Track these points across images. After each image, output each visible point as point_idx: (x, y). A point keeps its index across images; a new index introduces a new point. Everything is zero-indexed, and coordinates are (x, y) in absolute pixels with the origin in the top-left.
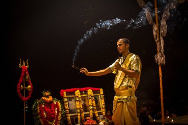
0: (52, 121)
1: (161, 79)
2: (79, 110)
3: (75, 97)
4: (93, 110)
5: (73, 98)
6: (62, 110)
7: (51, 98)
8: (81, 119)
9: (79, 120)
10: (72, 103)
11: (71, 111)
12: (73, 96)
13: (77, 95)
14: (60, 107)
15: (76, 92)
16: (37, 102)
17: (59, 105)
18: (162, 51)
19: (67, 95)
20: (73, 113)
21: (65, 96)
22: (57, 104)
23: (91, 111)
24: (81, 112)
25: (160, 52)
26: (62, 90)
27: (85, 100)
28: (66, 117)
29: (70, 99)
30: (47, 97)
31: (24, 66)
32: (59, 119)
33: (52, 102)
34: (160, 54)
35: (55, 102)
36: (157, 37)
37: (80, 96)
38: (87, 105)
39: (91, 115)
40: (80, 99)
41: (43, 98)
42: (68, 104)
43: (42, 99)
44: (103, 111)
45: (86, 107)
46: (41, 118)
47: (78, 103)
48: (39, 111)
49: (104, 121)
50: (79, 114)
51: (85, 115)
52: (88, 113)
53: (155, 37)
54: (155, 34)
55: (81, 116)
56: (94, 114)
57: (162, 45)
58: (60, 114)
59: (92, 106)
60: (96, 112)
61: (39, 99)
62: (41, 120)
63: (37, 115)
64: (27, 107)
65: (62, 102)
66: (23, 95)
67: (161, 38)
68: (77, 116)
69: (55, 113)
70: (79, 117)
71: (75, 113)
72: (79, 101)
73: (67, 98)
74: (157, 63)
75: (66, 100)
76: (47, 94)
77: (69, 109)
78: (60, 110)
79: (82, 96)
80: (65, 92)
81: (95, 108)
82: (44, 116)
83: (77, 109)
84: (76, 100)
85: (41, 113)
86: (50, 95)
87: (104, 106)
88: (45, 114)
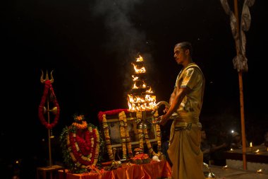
0: (86, 156)
1: (241, 92)
2: (124, 140)
3: (119, 121)
4: (144, 139)
5: (116, 122)
6: (101, 140)
7: (85, 125)
8: (127, 151)
9: (125, 153)
10: (114, 129)
11: (113, 142)
12: (116, 120)
13: (121, 118)
14: (98, 136)
15: (120, 114)
16: (66, 130)
17: (97, 133)
18: (243, 53)
19: (107, 119)
20: (116, 143)
21: (105, 120)
22: (94, 131)
23: (141, 141)
24: (127, 143)
25: (241, 53)
26: (101, 112)
27: (132, 126)
28: (106, 149)
29: (112, 124)
30: (80, 122)
31: (47, 80)
32: (97, 153)
33: (86, 130)
34: (241, 56)
35: (91, 130)
36: (236, 32)
37: (125, 120)
38: (135, 132)
39: (142, 146)
40: (126, 125)
41: (75, 124)
42: (109, 131)
43: (73, 126)
44: (158, 140)
45: (135, 134)
46: (71, 151)
47: (122, 130)
48: (68, 142)
49: (159, 154)
50: (124, 145)
51: (132, 145)
52: (137, 143)
53: (233, 32)
54: (233, 27)
55: (127, 148)
56: (145, 145)
57: (244, 44)
58: (98, 146)
59: (143, 133)
60: (148, 142)
61: (68, 126)
62: (72, 154)
63: (67, 147)
64: (52, 137)
66: (47, 121)
67: (242, 33)
68: (122, 147)
69: (91, 144)
70: (124, 149)
71: (119, 143)
72: (125, 127)
73: (108, 123)
74: (236, 70)
75: (106, 126)
76: (80, 118)
77: (110, 139)
78: (98, 140)
79: (129, 119)
80: (104, 115)
81: (147, 136)
83: (122, 138)
84: (120, 126)
85: (72, 144)
86: (84, 121)
87: (159, 133)
88: (77, 146)
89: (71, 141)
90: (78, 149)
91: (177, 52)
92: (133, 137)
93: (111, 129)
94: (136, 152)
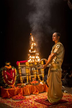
0: (10, 81)
2: (28, 74)
3: (26, 66)
4: (37, 74)
6: (17, 74)
7: (10, 67)
8: (29, 79)
10: (24, 69)
11: (23, 75)
12: (24, 65)
13: (27, 65)
15: (26, 63)
16: (2, 69)
17: (16, 71)
19: (20, 65)
20: (24, 76)
21: (19, 65)
22: (14, 70)
23: (35, 75)
24: (29, 75)
28: (19, 78)
29: (23, 67)
30: (8, 66)
32: (15, 79)
33: (11, 69)
37: (29, 66)
39: (35, 77)
40: (29, 68)
41: (6, 66)
42: (21, 70)
44: (43, 75)
45: (32, 72)
46: (4, 79)
47: (27, 70)
48: (3, 74)
49: (43, 81)
50: (27, 77)
51: (31, 77)
52: (33, 76)
58: (16, 77)
59: (36, 72)
60: (38, 76)
61: (3, 67)
62: (4, 80)
63: (2, 76)
65: (18, 69)
68: (26, 77)
69: (13, 76)
70: (27, 79)
71: (25, 76)
72: (28, 69)
73: (21, 66)
75: (20, 68)
76: (8, 64)
77: (22, 74)
78: (16, 74)
79: (30, 65)
80: (19, 63)
81: (38, 73)
82: (6, 78)
83: (27, 73)
85: (4, 75)
86: (10, 65)
87: (43, 72)
88: (6, 76)
89: (4, 74)
90: (7, 77)
91: (54, 36)
92: (32, 73)
93: (22, 69)
94: (33, 80)
